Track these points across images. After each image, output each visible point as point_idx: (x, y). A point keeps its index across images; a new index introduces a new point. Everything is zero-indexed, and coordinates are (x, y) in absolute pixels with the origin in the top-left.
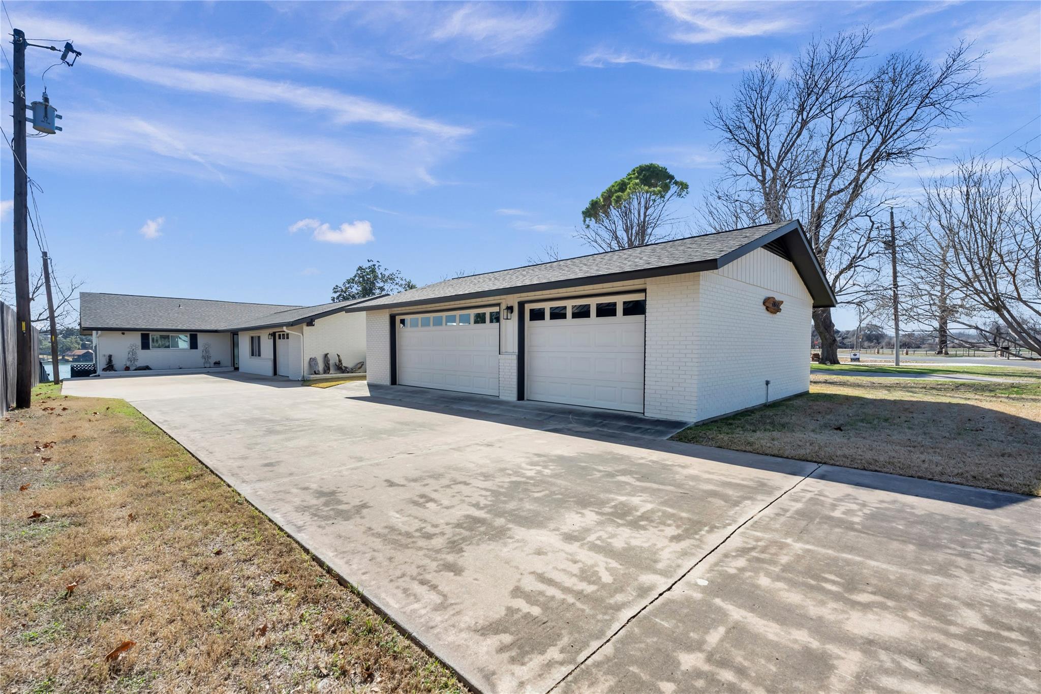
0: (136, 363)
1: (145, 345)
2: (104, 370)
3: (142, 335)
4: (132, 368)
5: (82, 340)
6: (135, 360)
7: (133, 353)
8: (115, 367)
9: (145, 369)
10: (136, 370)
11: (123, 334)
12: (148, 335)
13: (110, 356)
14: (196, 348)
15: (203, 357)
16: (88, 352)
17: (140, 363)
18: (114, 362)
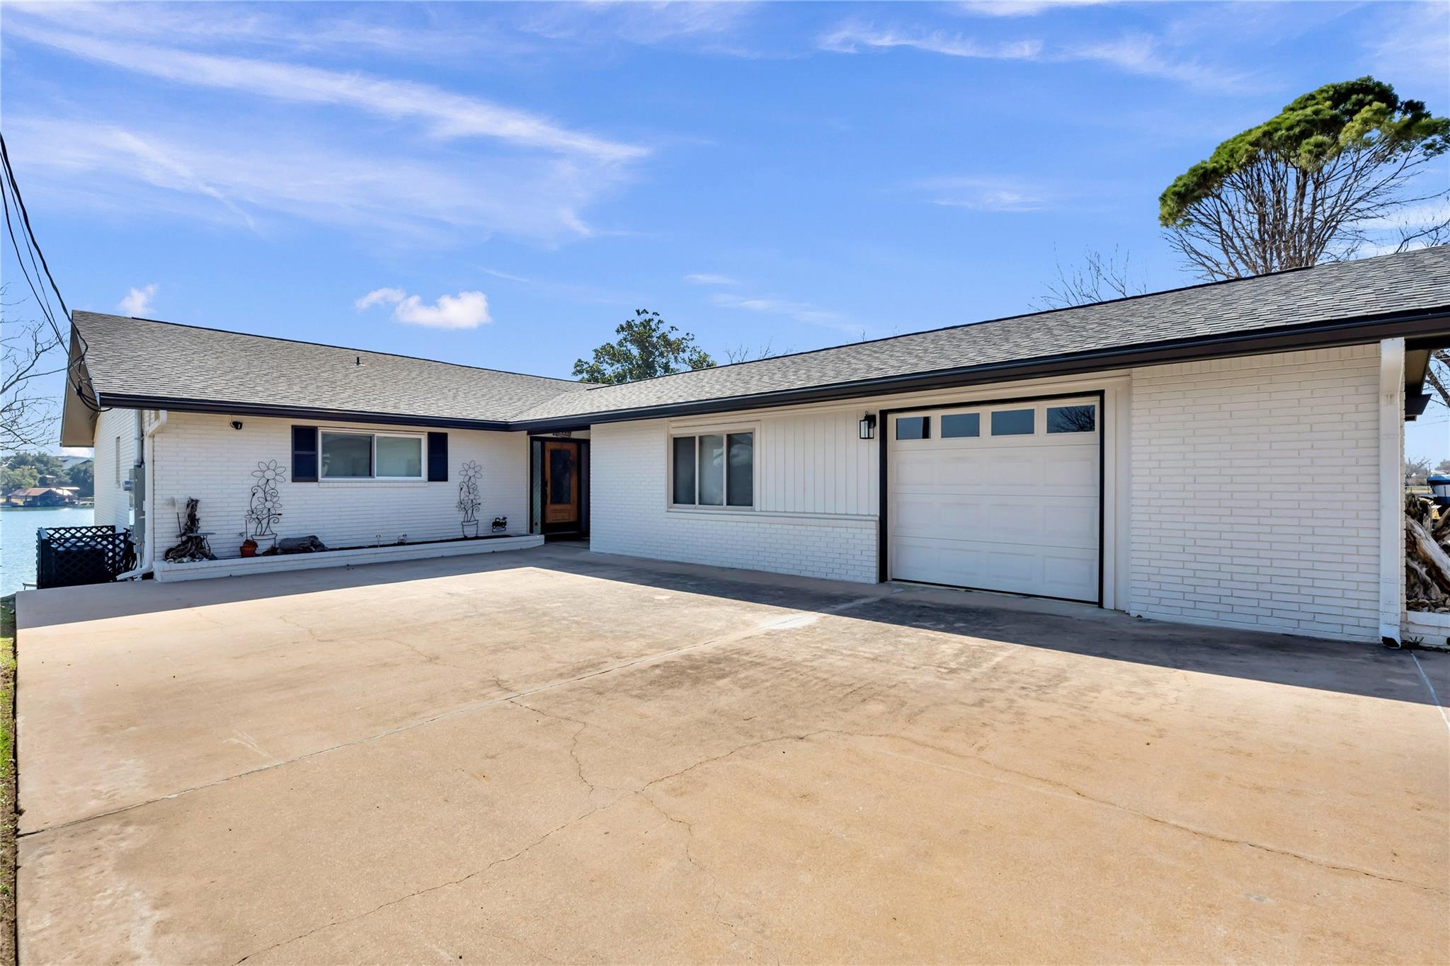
0: (275, 528)
1: (304, 470)
2: (172, 554)
3: (297, 431)
4: (263, 546)
5: (40, 472)
6: (273, 516)
7: (266, 491)
8: (213, 543)
9: (306, 550)
10: (272, 552)
11: (237, 425)
12: (313, 431)
13: (193, 504)
14: (445, 478)
15: (462, 505)
16: (50, 492)
17: (286, 529)
18: (203, 527)
